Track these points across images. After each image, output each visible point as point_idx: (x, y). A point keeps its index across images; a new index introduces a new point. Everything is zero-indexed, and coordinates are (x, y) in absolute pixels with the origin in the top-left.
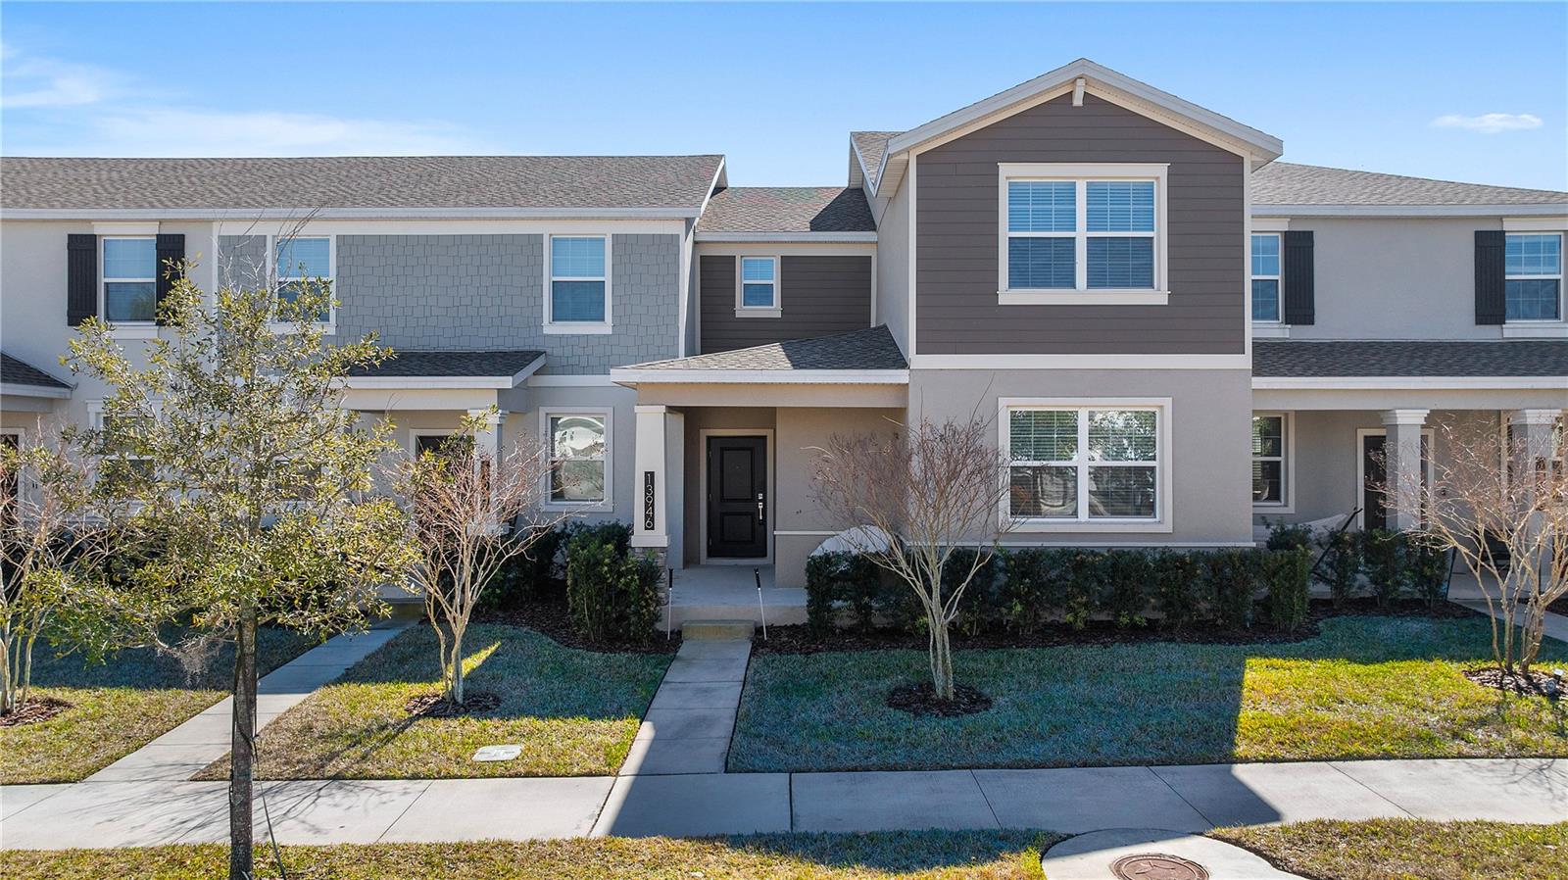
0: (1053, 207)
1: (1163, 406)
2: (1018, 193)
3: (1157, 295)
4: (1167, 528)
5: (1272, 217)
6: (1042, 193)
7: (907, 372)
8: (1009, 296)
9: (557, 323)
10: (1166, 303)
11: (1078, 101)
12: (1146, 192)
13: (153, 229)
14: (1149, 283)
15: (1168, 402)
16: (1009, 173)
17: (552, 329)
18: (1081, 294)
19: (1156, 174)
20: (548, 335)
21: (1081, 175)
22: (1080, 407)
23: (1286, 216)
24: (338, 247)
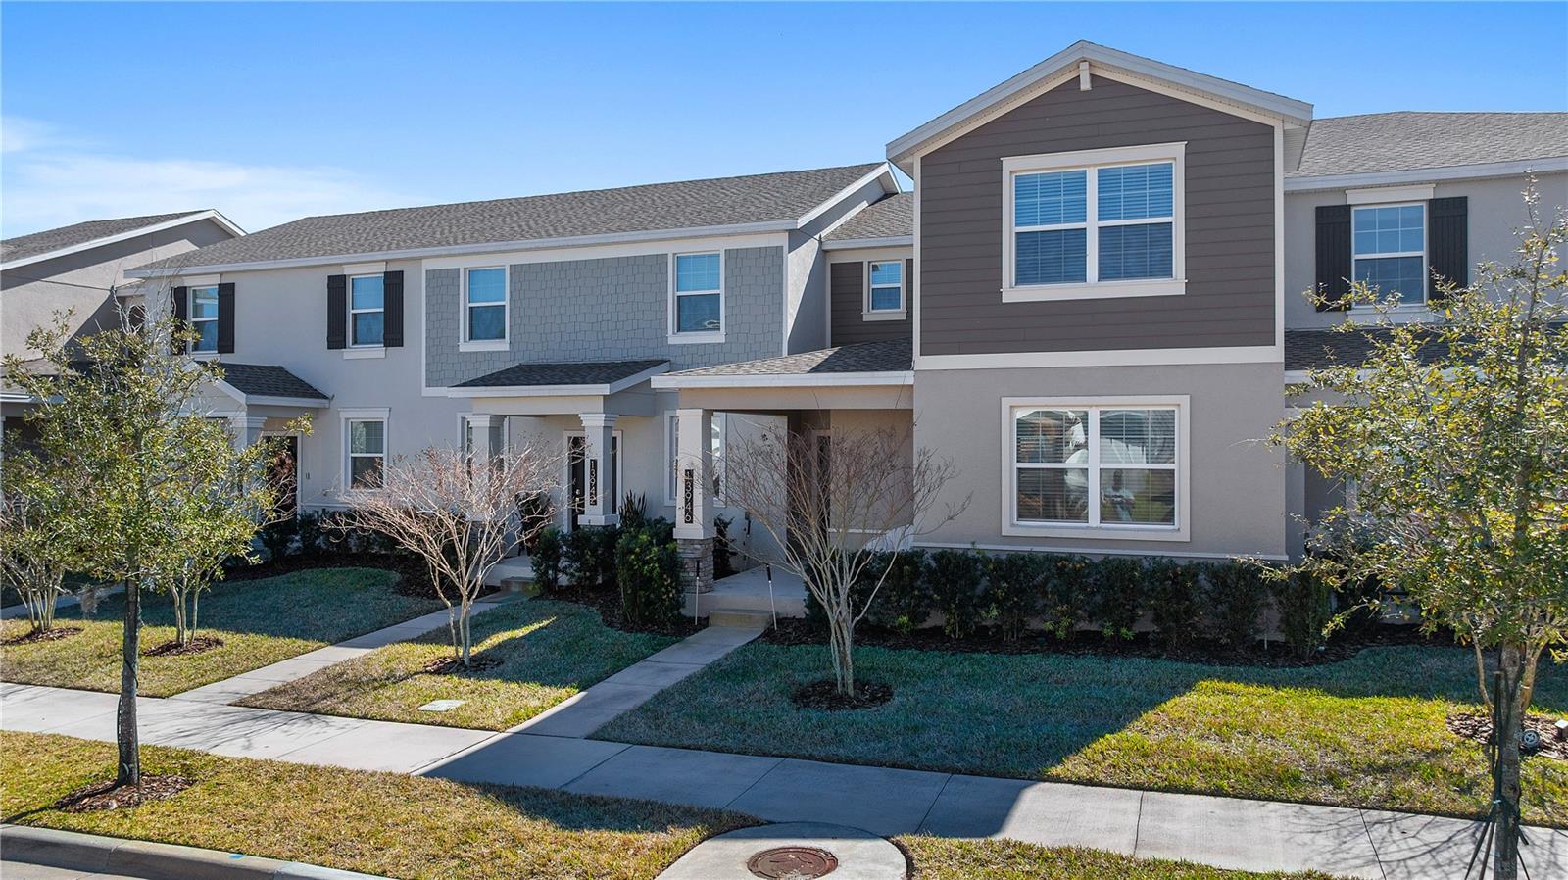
0: (1063, 198)
1: (1180, 406)
2: (1024, 186)
3: (1174, 285)
4: (1184, 536)
5: (1404, 184)
6: (1050, 184)
7: (912, 373)
8: (1013, 293)
9: (681, 333)
10: (1184, 293)
11: (1085, 85)
12: (1163, 174)
13: (382, 268)
14: (1166, 271)
15: (1185, 400)
16: (1013, 166)
17: (675, 339)
18: (1093, 287)
19: (1173, 154)
20: (675, 345)
21: (1091, 163)
22: (1091, 406)
23: (1429, 182)
24: (511, 274)
